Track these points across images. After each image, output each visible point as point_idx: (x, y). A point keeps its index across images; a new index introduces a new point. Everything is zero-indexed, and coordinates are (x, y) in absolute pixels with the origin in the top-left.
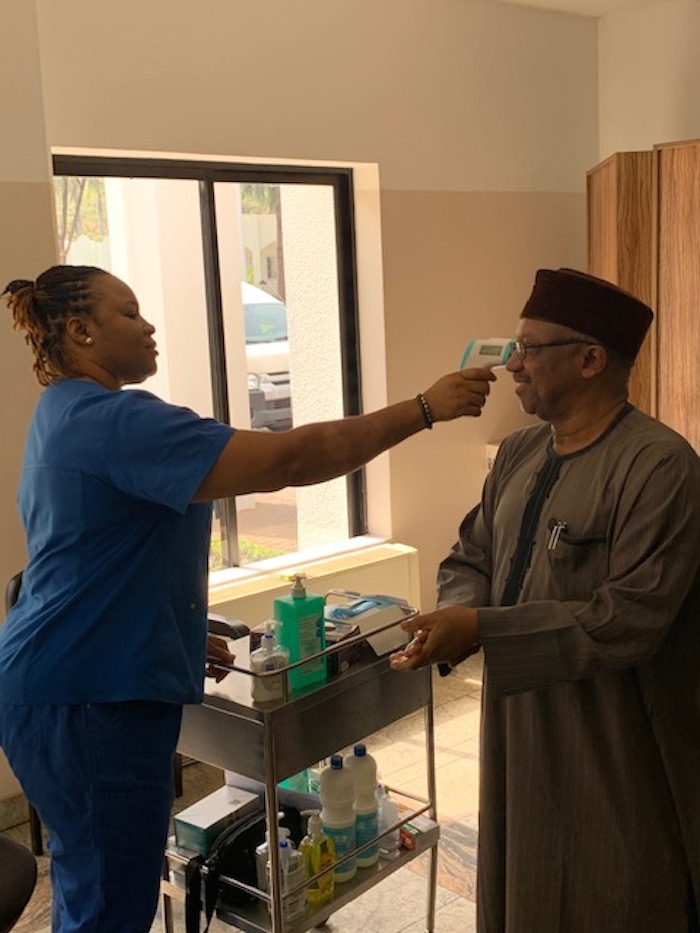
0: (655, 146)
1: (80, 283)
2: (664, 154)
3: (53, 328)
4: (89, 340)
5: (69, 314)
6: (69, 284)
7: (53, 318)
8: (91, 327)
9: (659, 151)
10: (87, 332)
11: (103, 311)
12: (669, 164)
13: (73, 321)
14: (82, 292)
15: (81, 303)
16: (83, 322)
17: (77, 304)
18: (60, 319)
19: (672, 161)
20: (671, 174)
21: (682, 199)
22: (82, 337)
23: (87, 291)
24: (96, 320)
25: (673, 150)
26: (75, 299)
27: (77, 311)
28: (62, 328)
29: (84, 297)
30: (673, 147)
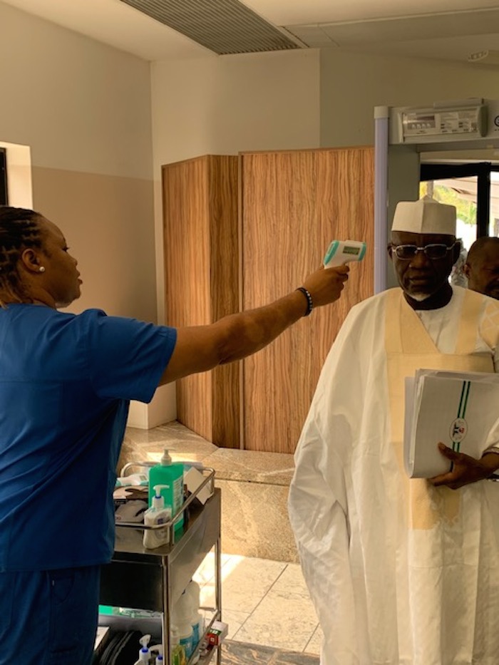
0: (240, 153)
1: (28, 222)
2: (245, 158)
3: (7, 258)
4: (42, 268)
5: (23, 246)
6: (19, 221)
7: (8, 249)
8: (41, 258)
9: (242, 157)
10: (38, 261)
11: (49, 244)
12: (249, 165)
13: (27, 253)
14: (31, 229)
15: (32, 237)
16: (35, 253)
17: (28, 238)
18: (13, 251)
19: (252, 164)
20: (251, 173)
21: (259, 188)
22: (35, 266)
23: (36, 228)
24: (46, 252)
25: (252, 156)
26: (28, 234)
27: (29, 244)
28: (16, 258)
29: (35, 233)
30: (252, 154)
